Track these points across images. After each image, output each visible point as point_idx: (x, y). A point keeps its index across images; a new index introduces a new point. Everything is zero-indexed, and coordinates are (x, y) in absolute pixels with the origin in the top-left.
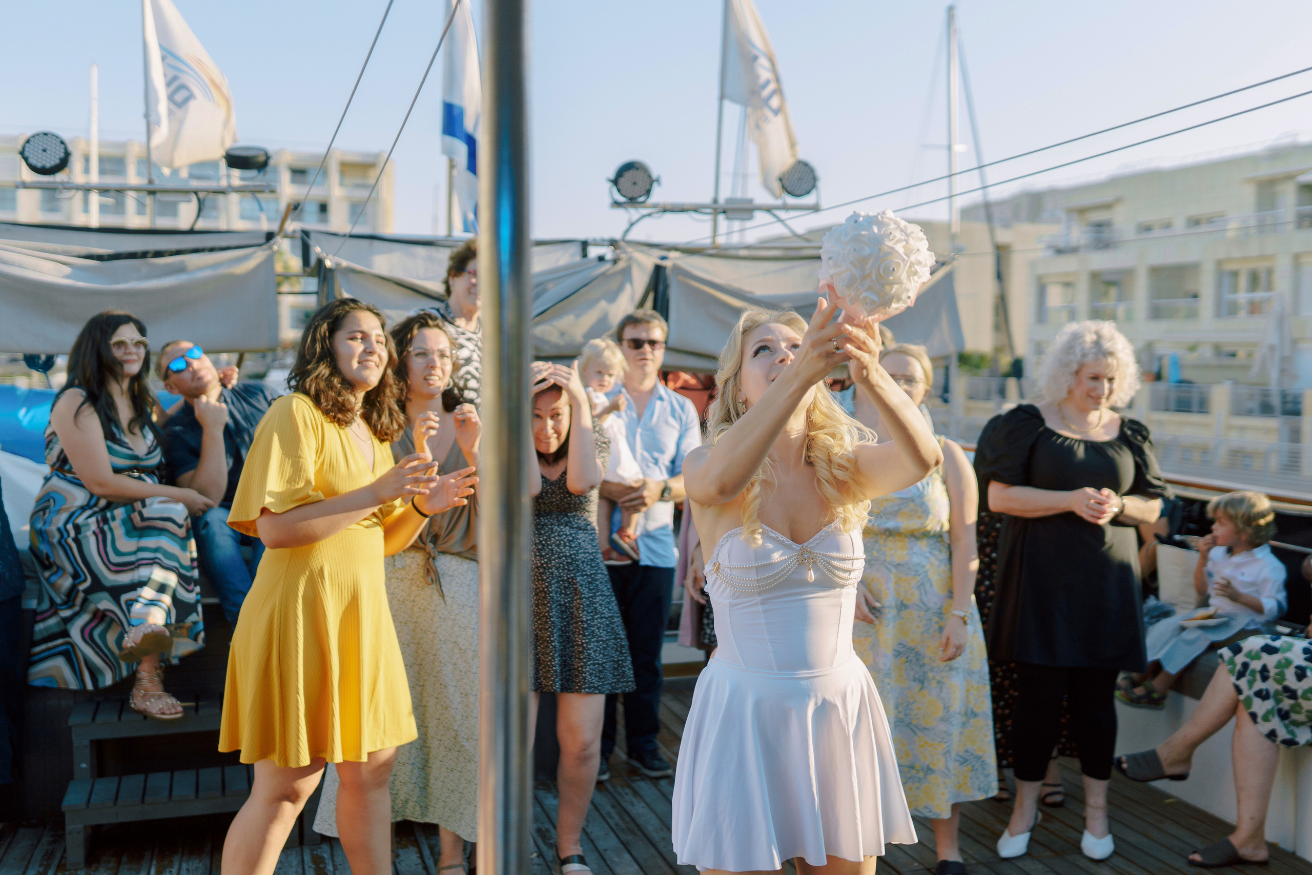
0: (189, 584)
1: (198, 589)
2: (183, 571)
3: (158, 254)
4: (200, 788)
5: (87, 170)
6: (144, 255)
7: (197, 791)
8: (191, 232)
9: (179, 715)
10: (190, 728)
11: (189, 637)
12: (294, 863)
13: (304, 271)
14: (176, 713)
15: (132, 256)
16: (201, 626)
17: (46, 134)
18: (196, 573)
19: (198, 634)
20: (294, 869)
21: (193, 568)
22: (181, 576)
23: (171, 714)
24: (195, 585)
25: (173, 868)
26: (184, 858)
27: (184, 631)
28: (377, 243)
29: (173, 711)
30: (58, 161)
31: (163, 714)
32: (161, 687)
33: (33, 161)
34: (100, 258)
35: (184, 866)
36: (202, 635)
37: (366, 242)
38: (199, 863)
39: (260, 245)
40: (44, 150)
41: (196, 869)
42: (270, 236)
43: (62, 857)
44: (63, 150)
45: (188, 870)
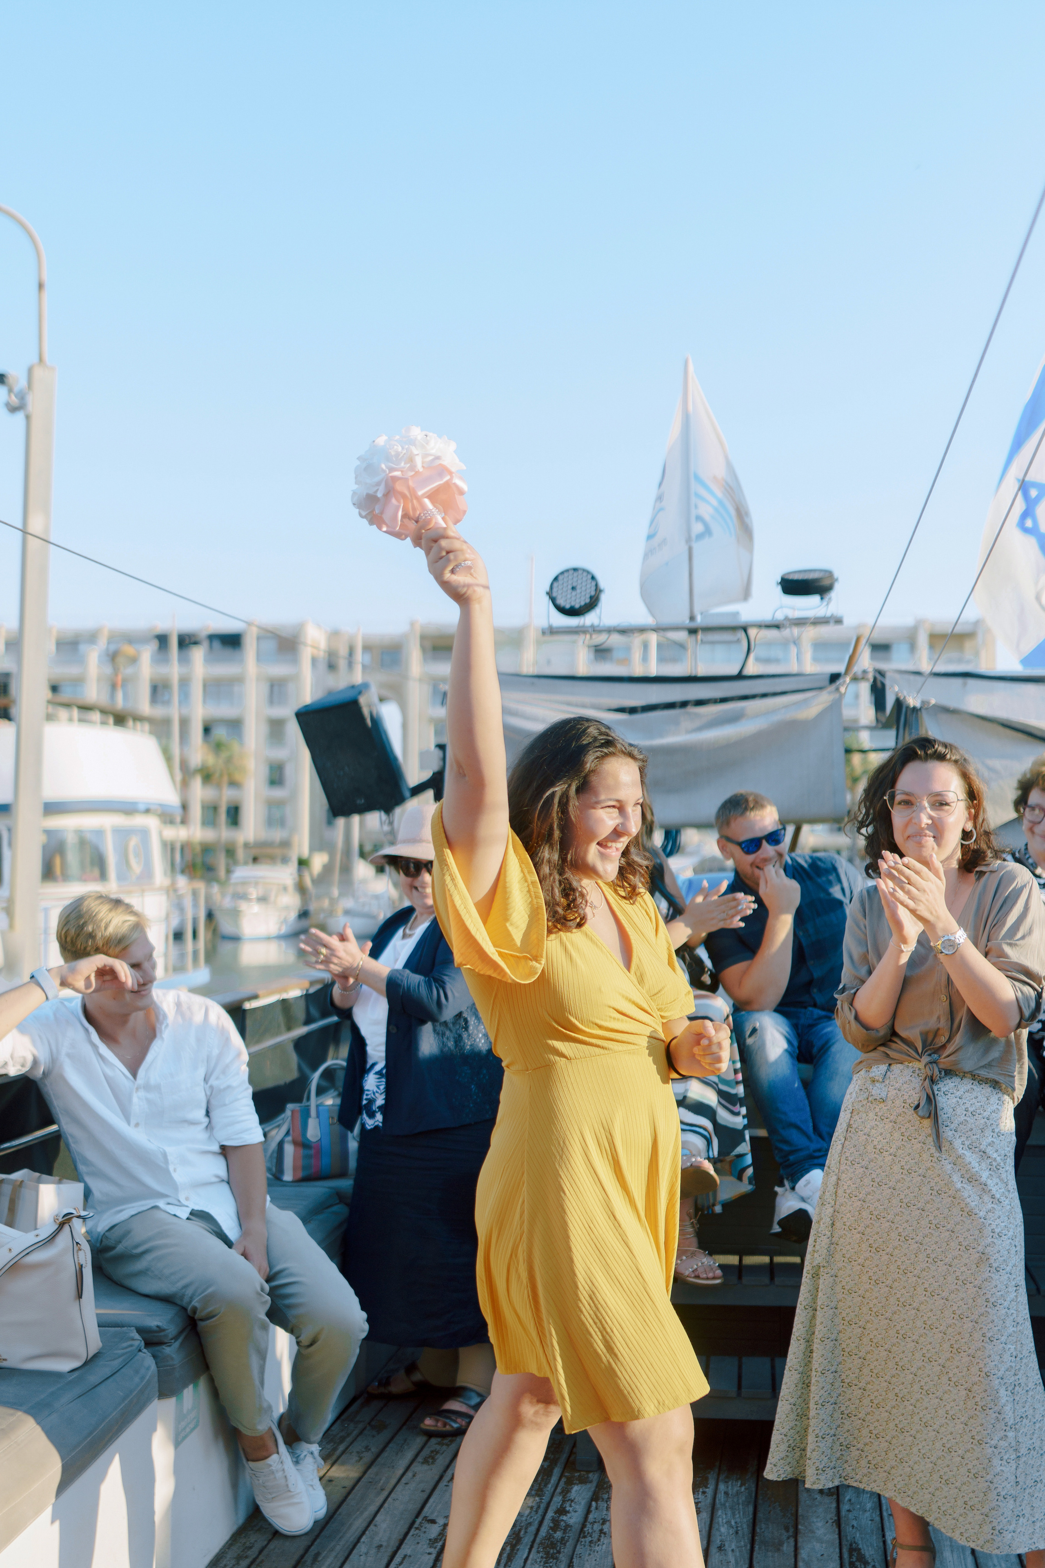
0: (734, 1105)
1: (744, 1110)
2: (723, 1087)
3: (700, 703)
4: (744, 1383)
5: (645, 658)
6: (684, 704)
7: (739, 1387)
8: (740, 677)
9: (718, 1281)
10: (731, 1300)
11: (731, 1174)
12: (869, 1506)
13: (877, 720)
14: (714, 1278)
15: (671, 706)
16: (749, 1159)
17: (575, 570)
18: (740, 1090)
19: (744, 1169)
20: (868, 1514)
21: (737, 1083)
22: (721, 1094)
23: (708, 1279)
24: (741, 1106)
25: (706, 1487)
26: (722, 1477)
27: (727, 1167)
28: (971, 682)
29: (711, 1275)
30: (588, 601)
31: (697, 1277)
32: (695, 1241)
33: (561, 602)
34: (632, 711)
35: (722, 1487)
36: (750, 1171)
37: (958, 681)
38: (741, 1486)
39: (821, 688)
40: (573, 588)
41: (738, 1493)
42: (834, 678)
43: (571, 1453)
44: (593, 588)
45: (726, 1493)
